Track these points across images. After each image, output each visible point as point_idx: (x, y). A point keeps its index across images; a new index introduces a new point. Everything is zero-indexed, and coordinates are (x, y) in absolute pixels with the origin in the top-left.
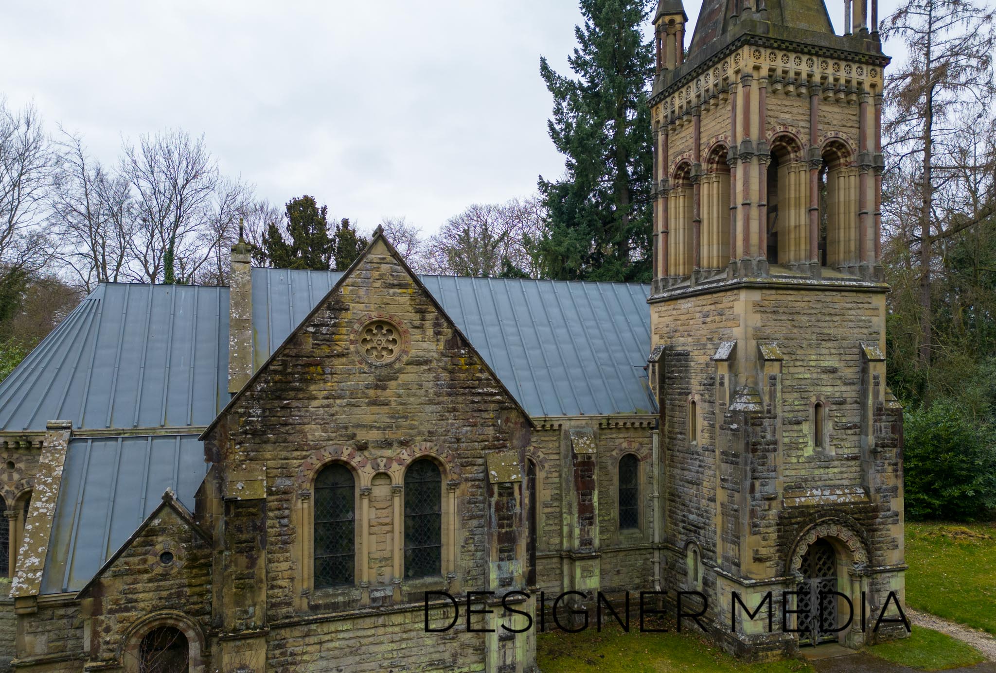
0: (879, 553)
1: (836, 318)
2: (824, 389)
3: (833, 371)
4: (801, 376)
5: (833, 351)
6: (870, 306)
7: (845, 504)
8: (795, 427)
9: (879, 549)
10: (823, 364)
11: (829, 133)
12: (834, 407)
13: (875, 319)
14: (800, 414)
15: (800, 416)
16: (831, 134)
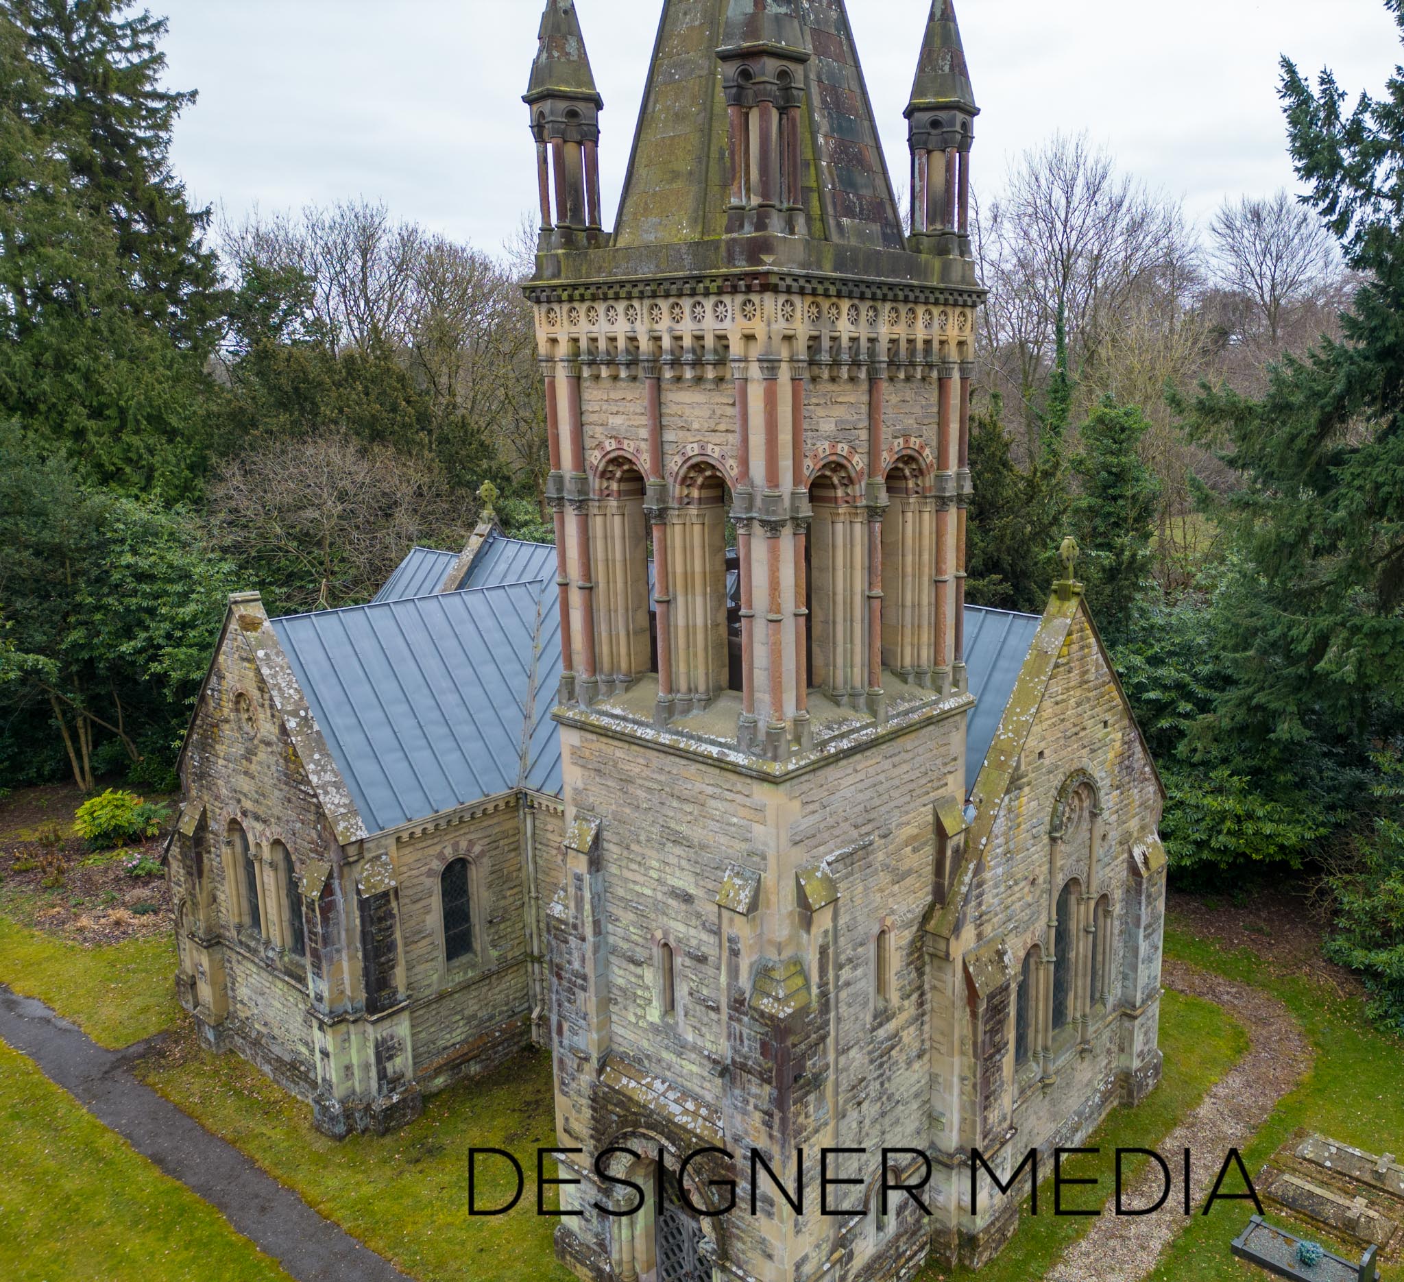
0: (739, 1245)
1: (688, 808)
2: (672, 924)
3: (687, 899)
4: (638, 888)
5: (684, 863)
6: (747, 801)
7: (683, 1128)
8: (632, 967)
9: (739, 1238)
10: (672, 881)
11: (689, 447)
12: (688, 962)
13: (758, 829)
14: (638, 949)
15: (640, 954)
16: (692, 449)
